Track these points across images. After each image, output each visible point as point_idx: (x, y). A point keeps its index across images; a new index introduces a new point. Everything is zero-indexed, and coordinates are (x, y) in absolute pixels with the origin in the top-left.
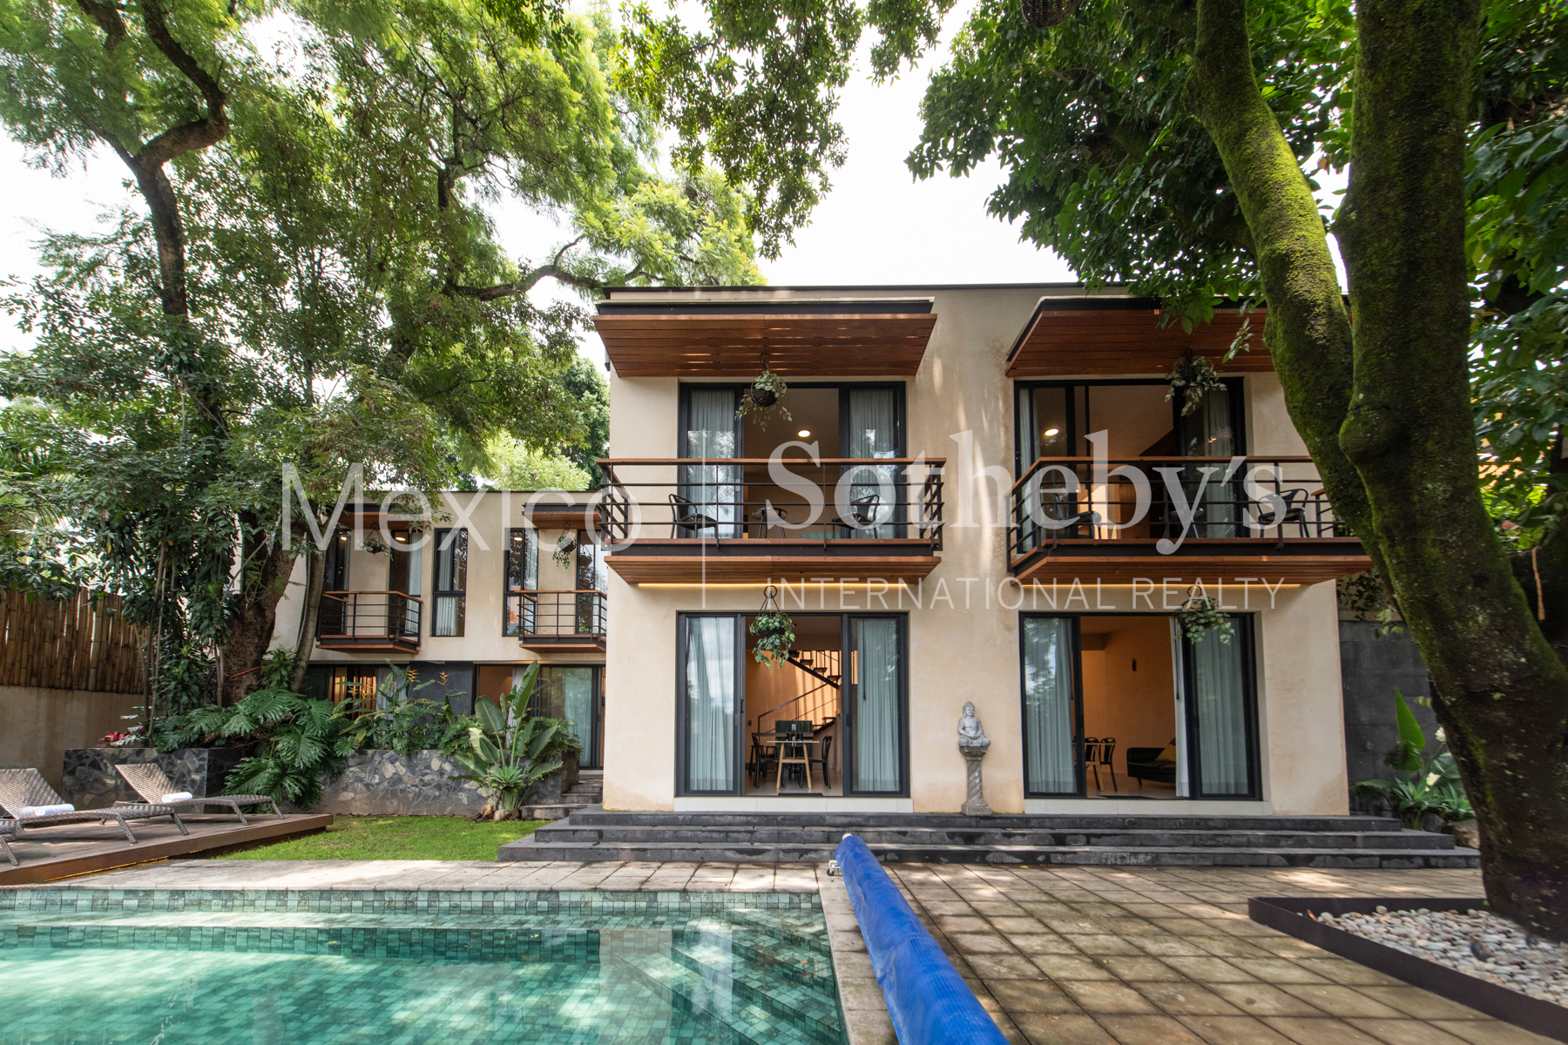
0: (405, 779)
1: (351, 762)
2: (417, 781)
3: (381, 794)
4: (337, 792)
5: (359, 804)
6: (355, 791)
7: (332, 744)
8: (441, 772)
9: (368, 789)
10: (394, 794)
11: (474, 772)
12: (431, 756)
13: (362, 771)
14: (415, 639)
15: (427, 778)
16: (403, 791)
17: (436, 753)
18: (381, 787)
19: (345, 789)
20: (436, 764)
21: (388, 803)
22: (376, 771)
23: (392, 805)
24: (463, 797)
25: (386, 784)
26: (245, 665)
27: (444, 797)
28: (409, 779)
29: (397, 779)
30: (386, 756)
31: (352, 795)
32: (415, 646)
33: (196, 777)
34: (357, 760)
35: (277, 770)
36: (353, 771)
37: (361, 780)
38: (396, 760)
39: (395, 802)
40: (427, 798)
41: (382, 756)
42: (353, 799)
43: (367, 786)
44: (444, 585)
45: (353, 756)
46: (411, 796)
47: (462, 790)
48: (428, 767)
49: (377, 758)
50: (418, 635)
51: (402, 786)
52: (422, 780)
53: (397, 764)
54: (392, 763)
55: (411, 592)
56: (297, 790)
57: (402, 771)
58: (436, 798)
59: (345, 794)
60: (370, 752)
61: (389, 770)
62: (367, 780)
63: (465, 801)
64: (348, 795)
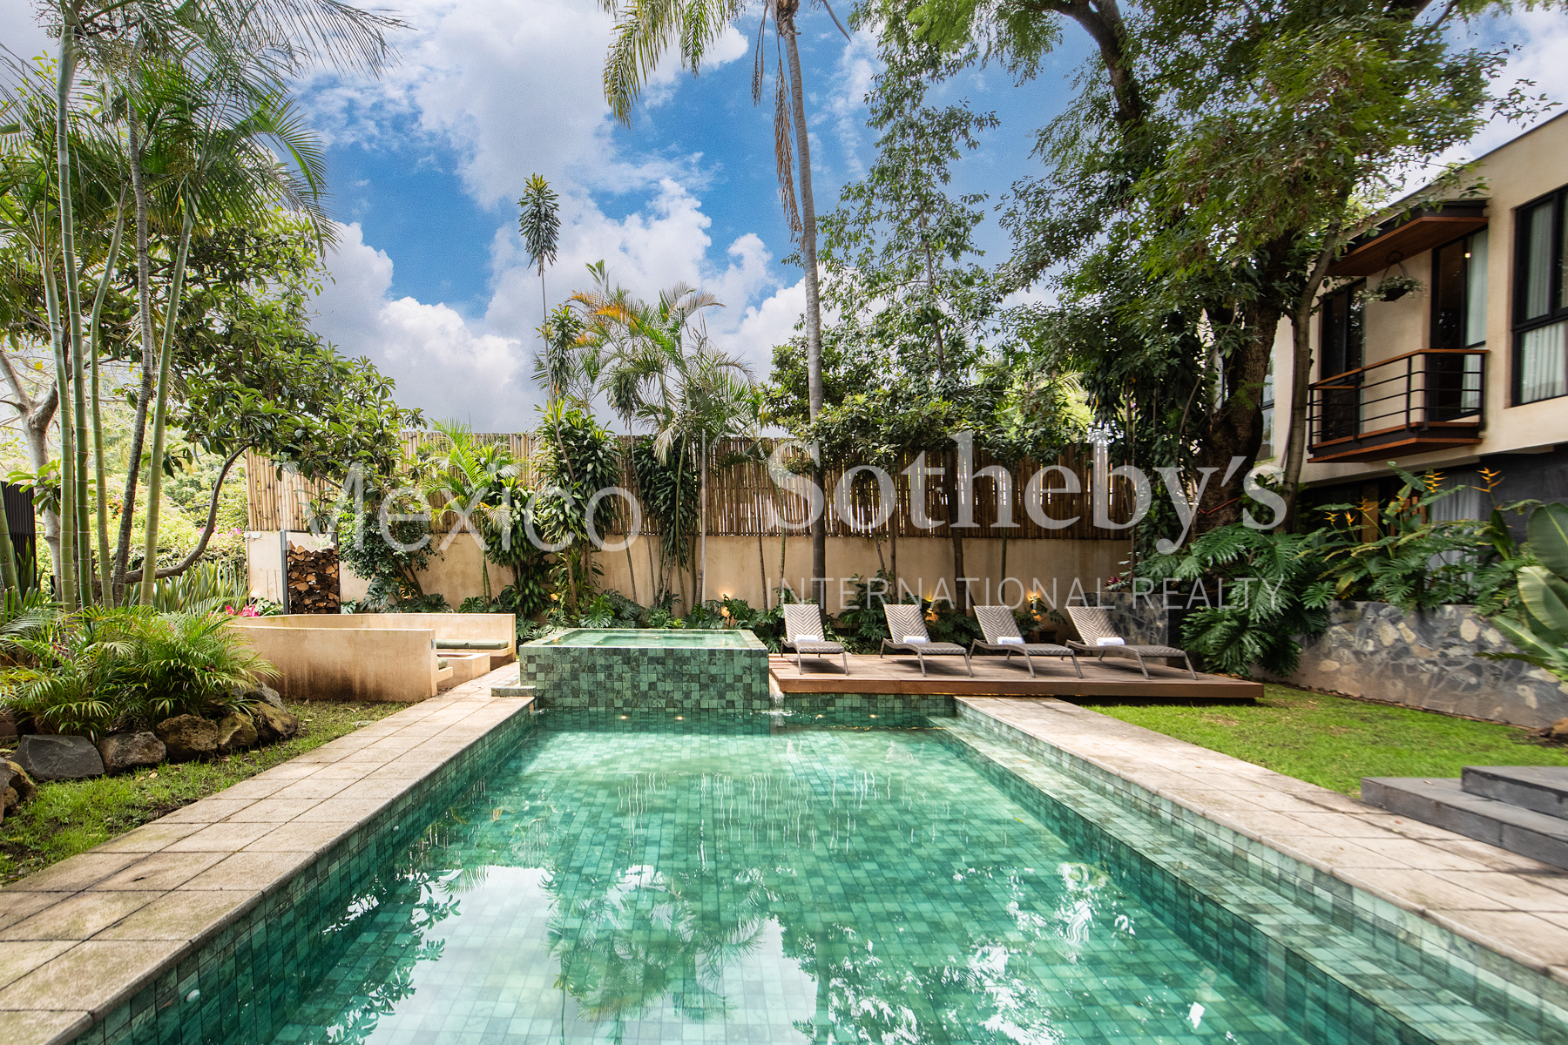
0: (1415, 649)
1: (1334, 618)
2: (1435, 655)
3: (1377, 669)
4: (1317, 658)
5: (1345, 679)
6: (1340, 659)
7: (1299, 592)
8: (1480, 645)
9: (1360, 660)
10: (1397, 670)
11: (1534, 649)
12: (1460, 619)
13: (1351, 632)
14: (1475, 419)
15: (1454, 652)
16: (1412, 668)
17: (1470, 611)
18: (1378, 658)
19: (1328, 655)
20: (1469, 630)
21: (1389, 684)
22: (1369, 633)
23: (1395, 689)
24: (1529, 696)
25: (1384, 654)
26: (1222, 498)
27: (1486, 689)
28: (1422, 652)
29: (1401, 650)
30: (1383, 612)
31: (1336, 665)
32: (1475, 433)
33: (1160, 624)
34: (1341, 616)
35: (1235, 623)
36: (1336, 631)
37: (1348, 645)
38: (1399, 619)
39: (1400, 685)
40: (1453, 684)
41: (1377, 611)
42: (1338, 671)
43: (1357, 654)
44: (1538, 305)
45: (1337, 611)
46: (1425, 678)
47: (1525, 680)
48: (1455, 634)
49: (1370, 615)
50: (1481, 410)
51: (1410, 661)
52: (1443, 655)
53: (1402, 625)
54: (1394, 622)
55: (1471, 340)
56: (1258, 650)
57: (1411, 636)
58: (1469, 687)
59: (1327, 662)
60: (1360, 605)
61: (1389, 634)
62: (1357, 646)
63: (1532, 702)
64: (1330, 665)
